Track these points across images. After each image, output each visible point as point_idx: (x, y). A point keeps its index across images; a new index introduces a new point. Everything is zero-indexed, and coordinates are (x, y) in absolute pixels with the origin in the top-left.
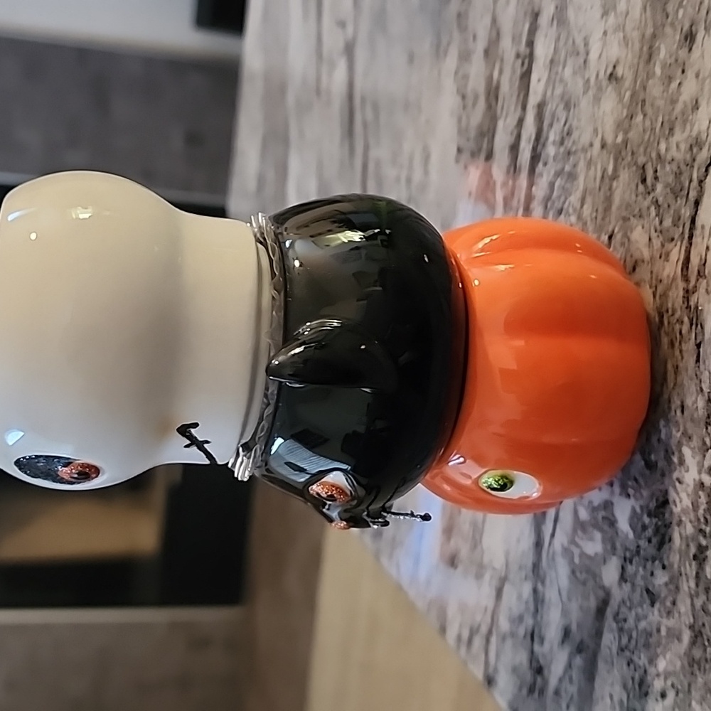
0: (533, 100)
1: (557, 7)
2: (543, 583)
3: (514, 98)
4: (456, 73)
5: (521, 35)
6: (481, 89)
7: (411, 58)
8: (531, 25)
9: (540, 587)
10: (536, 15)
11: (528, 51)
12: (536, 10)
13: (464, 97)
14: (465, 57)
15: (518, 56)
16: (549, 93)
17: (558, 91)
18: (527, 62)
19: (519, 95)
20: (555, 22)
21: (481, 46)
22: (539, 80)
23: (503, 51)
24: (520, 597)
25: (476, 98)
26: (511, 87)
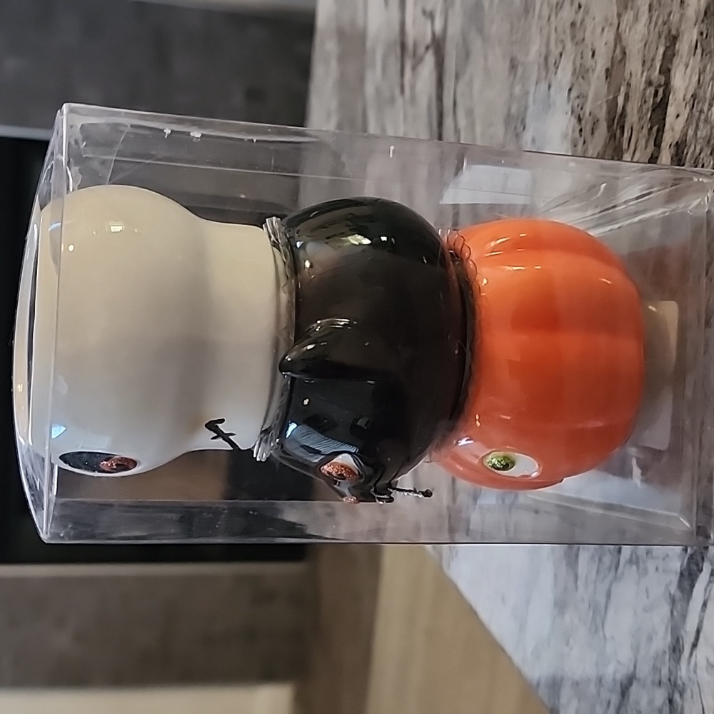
0: (669, 138)
1: (702, 34)
2: (681, 695)
3: (645, 131)
4: (570, 90)
5: (653, 60)
6: (602, 114)
7: (513, 66)
8: (667, 48)
9: (677, 697)
10: (673, 39)
11: (663, 80)
12: (674, 32)
13: (580, 120)
14: (581, 73)
15: (649, 83)
16: (691, 132)
17: (703, 132)
18: (661, 91)
19: (651, 128)
20: (699, 50)
21: (601, 63)
22: (678, 116)
23: (631, 74)
24: (651, 702)
25: (596, 123)
26: (640, 118)
